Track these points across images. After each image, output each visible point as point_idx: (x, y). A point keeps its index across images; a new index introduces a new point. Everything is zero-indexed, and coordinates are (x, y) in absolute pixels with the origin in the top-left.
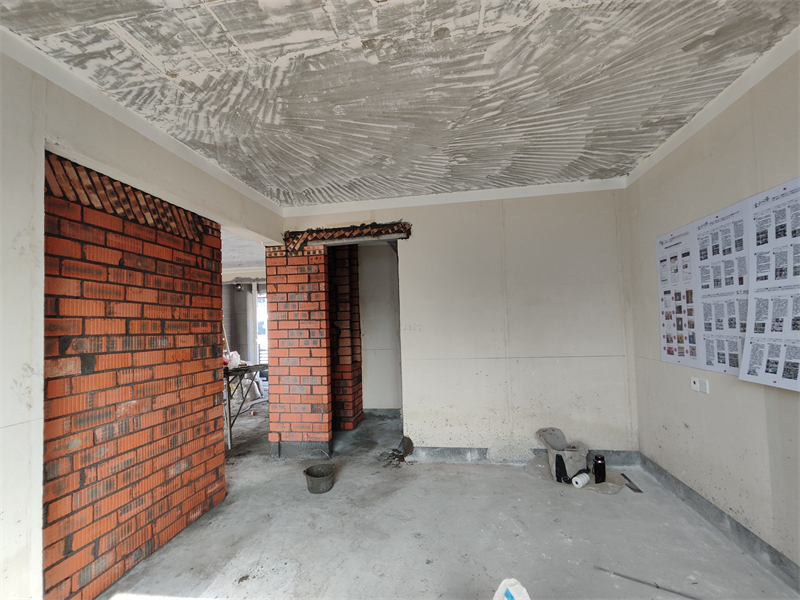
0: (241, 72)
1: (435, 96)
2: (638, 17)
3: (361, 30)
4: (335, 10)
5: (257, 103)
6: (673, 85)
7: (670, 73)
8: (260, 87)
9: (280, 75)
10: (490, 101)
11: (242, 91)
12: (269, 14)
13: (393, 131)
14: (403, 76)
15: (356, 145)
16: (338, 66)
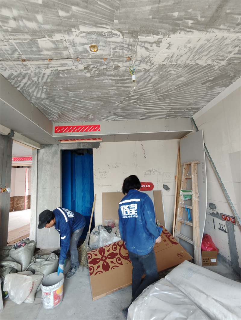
0: (27, 73)
1: (112, 92)
3: (84, 62)
4: (74, 53)
5: (34, 88)
6: (198, 96)
8: (36, 80)
9: (46, 77)
10: (133, 96)
11: (27, 82)
12: (43, 50)
13: (94, 105)
14: (100, 83)
15: (77, 109)
16: (73, 76)
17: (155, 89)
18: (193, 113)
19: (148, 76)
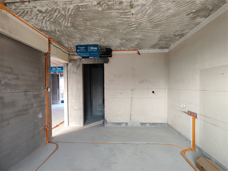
0: (58, 8)
1: (118, 22)
2: (176, 5)
5: (63, 19)
6: (183, 25)
7: (182, 21)
8: (64, 13)
9: (70, 10)
10: (133, 25)
11: (58, 14)
13: (104, 31)
14: (109, 15)
15: (93, 34)
16: (89, 10)
17: (150, 20)
18: (179, 38)
19: (145, 9)
